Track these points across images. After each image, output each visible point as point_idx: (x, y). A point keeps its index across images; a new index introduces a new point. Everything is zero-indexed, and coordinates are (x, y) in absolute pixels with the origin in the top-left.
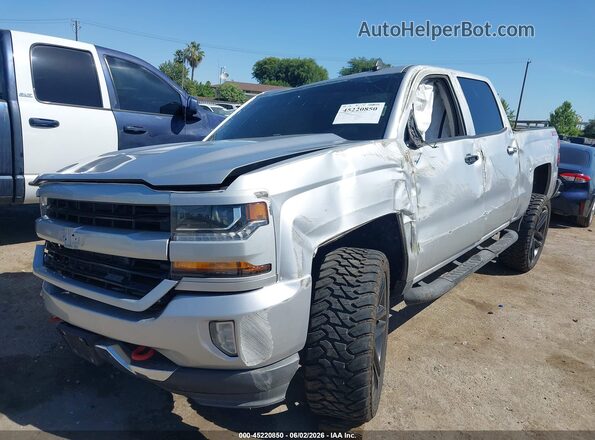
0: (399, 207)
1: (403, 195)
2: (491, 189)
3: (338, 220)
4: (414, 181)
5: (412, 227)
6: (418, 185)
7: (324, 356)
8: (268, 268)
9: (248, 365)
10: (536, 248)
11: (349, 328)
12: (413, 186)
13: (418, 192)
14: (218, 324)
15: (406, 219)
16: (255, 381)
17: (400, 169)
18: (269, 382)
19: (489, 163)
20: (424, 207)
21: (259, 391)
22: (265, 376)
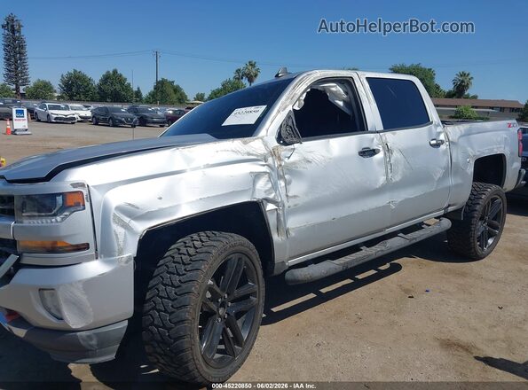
0: (259, 196)
1: (266, 185)
2: (401, 180)
3: (177, 207)
4: (281, 173)
5: (278, 214)
6: (286, 176)
7: (152, 324)
8: (86, 246)
9: (74, 327)
10: (490, 236)
11: (173, 300)
12: (281, 177)
13: (287, 183)
14: (45, 292)
15: (270, 207)
16: (81, 341)
17: (264, 163)
18: (94, 342)
19: (396, 155)
20: (295, 197)
21: (88, 350)
22: (89, 337)
